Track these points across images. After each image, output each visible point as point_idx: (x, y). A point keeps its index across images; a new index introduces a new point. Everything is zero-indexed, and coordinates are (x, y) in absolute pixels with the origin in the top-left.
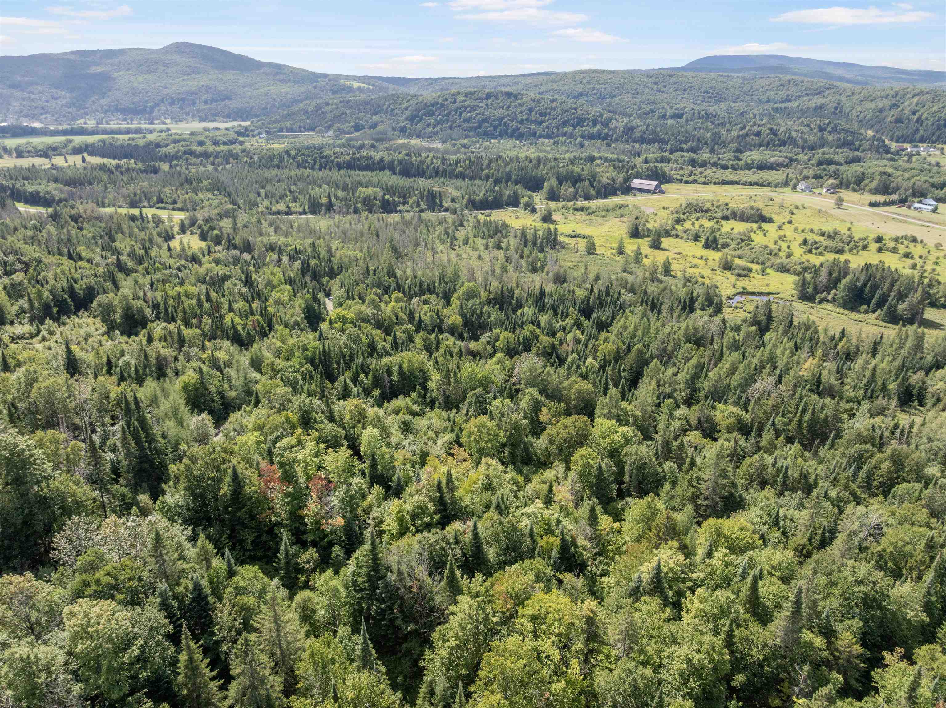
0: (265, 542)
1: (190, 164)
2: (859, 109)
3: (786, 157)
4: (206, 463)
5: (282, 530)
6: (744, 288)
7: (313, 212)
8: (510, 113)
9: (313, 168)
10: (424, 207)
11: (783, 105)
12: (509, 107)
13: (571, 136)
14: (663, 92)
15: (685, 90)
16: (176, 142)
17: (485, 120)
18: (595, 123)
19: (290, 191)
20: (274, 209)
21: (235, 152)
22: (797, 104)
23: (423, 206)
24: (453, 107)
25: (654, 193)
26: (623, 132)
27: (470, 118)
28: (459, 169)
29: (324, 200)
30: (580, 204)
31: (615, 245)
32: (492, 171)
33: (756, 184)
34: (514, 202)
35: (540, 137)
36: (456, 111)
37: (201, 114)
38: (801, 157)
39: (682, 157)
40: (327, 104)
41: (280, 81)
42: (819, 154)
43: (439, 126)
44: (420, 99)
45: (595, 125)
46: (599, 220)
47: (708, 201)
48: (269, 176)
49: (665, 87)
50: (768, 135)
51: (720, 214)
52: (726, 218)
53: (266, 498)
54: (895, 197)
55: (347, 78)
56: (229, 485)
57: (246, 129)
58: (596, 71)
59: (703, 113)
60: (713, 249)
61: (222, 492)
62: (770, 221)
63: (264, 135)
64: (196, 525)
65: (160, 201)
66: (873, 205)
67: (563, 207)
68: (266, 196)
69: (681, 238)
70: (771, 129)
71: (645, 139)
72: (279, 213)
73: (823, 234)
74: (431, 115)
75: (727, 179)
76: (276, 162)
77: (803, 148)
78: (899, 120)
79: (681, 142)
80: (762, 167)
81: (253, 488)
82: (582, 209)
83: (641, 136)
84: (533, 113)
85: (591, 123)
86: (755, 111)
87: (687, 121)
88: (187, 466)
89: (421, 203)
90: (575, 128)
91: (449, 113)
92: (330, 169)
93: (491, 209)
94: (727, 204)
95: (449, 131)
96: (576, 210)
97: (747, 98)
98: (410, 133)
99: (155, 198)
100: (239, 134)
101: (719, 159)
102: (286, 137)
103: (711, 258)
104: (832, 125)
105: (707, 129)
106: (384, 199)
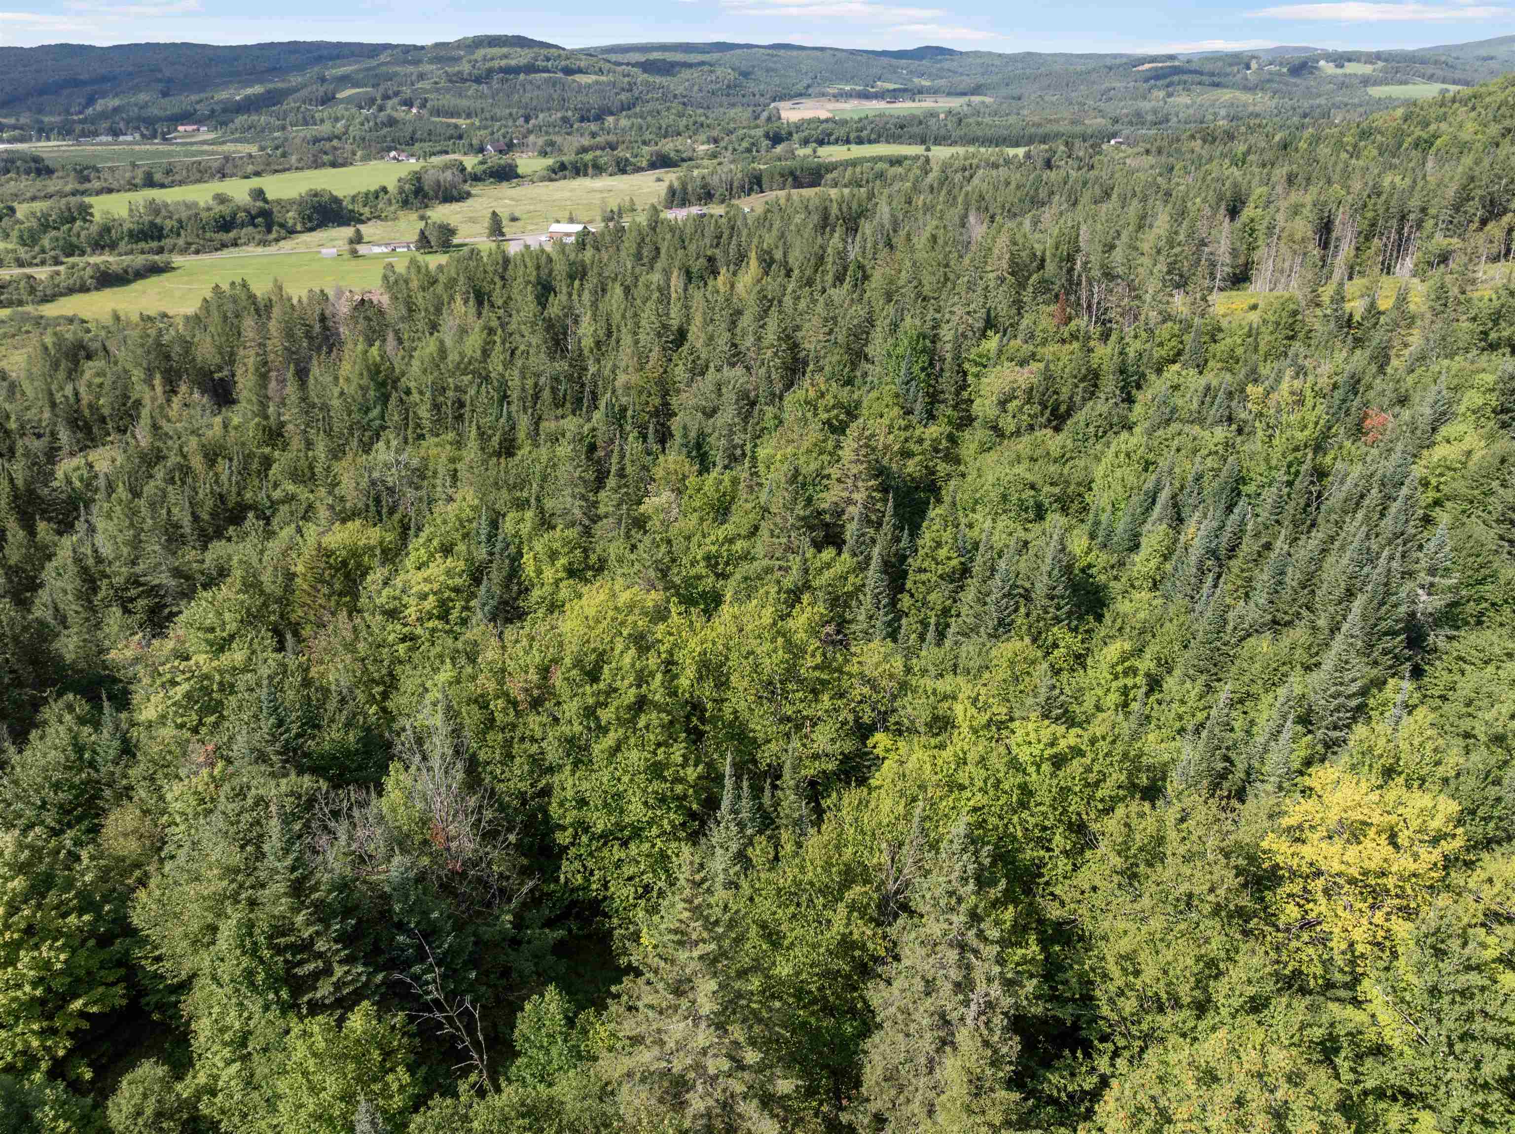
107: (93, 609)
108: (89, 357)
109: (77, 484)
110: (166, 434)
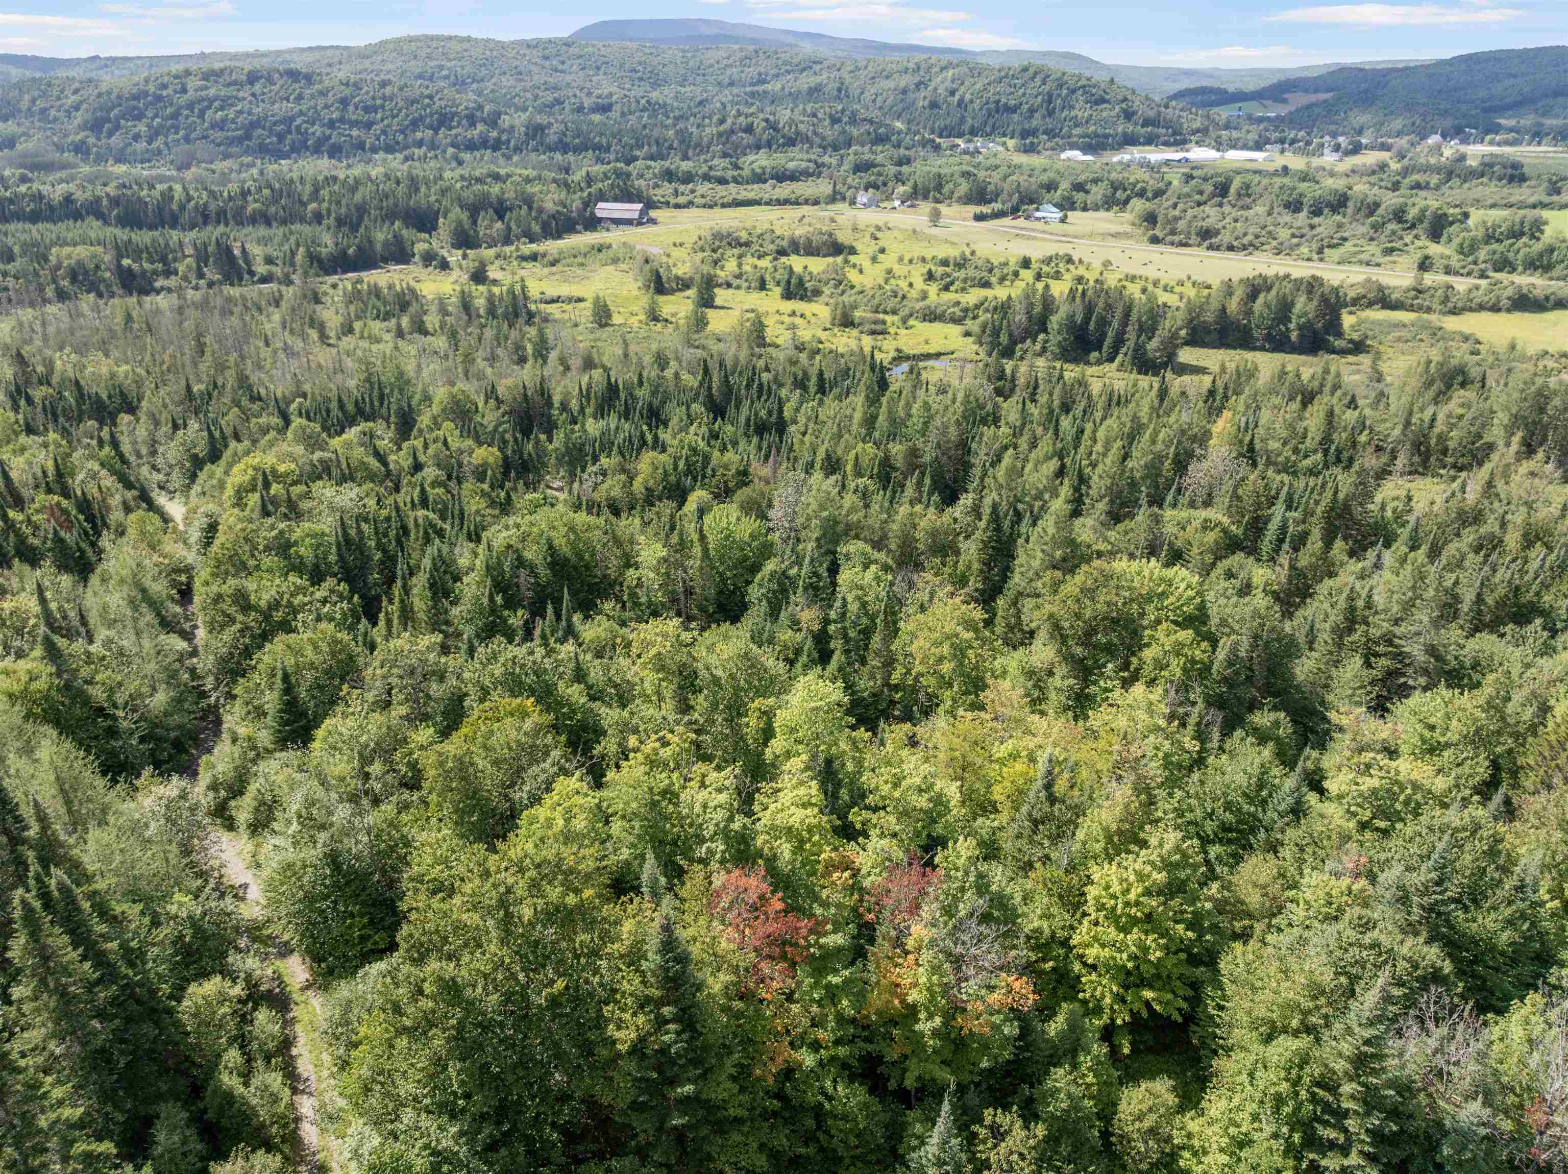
2: (873, 91)
3: (808, 161)
6: (896, 350)
8: (304, 108)
10: (216, 277)
11: (760, 88)
12: (300, 97)
13: (433, 146)
14: (562, 72)
15: (598, 68)
17: (255, 124)
18: (472, 121)
22: (779, 85)
23: (211, 274)
24: (183, 99)
25: (640, 224)
26: (527, 134)
27: (224, 120)
28: (253, 206)
30: (524, 250)
31: (638, 308)
32: (325, 205)
33: (786, 202)
34: (399, 254)
35: (374, 150)
36: (190, 108)
38: (826, 159)
39: (649, 168)
42: (852, 155)
43: (161, 139)
44: (104, 87)
45: (473, 124)
46: (580, 271)
47: (738, 229)
49: (563, 63)
50: (764, 130)
51: (772, 247)
52: (782, 252)
54: (997, 206)
58: (432, 38)
59: (643, 101)
60: (802, 299)
62: (853, 251)
66: (979, 218)
67: (498, 256)
69: (738, 287)
70: (766, 121)
71: (567, 145)
73: (945, 263)
74: (140, 117)
75: (740, 197)
77: (824, 148)
78: (934, 105)
79: (632, 148)
80: (782, 177)
82: (534, 257)
83: (561, 141)
84: (351, 108)
85: (464, 122)
87: (623, 114)
89: (207, 272)
90: (436, 130)
91: (177, 113)
93: (355, 270)
94: (772, 231)
95: (185, 147)
96: (524, 258)
97: (699, 79)
98: (98, 154)
101: (710, 168)
103: (808, 314)
104: (847, 113)
105: (665, 127)
106: (119, 266)
107: (1340, 646)
108: (1463, 385)
109: (1389, 514)
110: (1497, 495)
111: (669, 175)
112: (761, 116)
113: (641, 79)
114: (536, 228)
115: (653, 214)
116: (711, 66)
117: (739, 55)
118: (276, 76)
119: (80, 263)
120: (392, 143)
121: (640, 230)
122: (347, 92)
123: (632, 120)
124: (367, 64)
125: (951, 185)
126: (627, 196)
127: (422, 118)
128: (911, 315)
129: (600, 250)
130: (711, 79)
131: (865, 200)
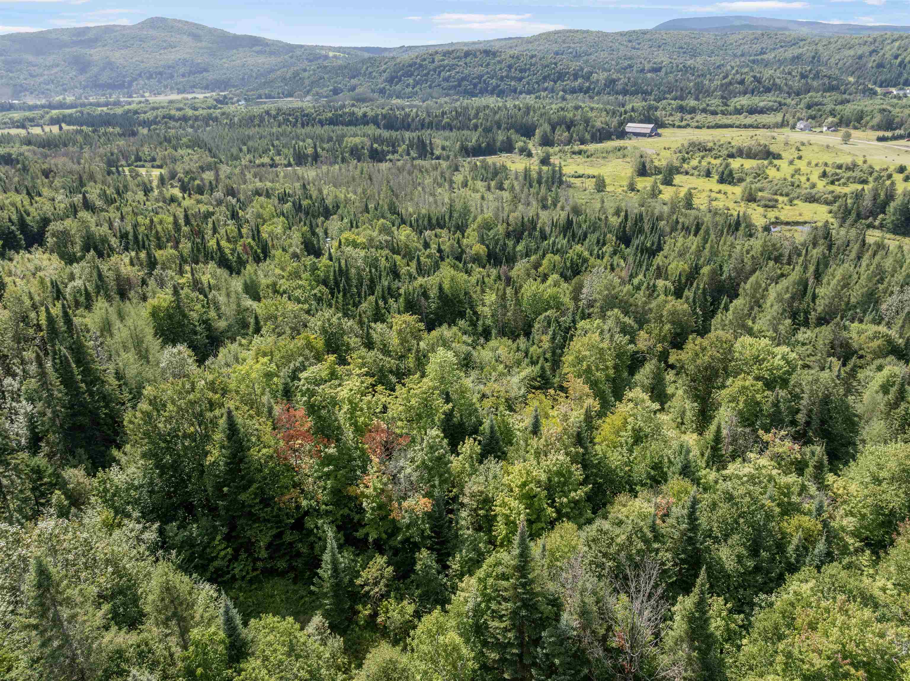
0: (291, 544)
1: (169, 128)
2: (837, 57)
3: (775, 102)
4: (180, 409)
5: (320, 522)
6: (776, 218)
7: (299, 164)
8: (489, 70)
9: (295, 125)
10: (415, 155)
11: (759, 58)
12: (488, 64)
13: (553, 91)
14: (638, 49)
15: (660, 47)
16: (154, 109)
17: (463, 79)
18: (576, 77)
19: (273, 145)
20: (257, 162)
21: (214, 115)
22: (773, 55)
23: (413, 154)
24: (432, 66)
25: (650, 136)
26: (605, 85)
27: (450, 76)
28: (446, 120)
29: (310, 151)
30: (576, 148)
31: (625, 183)
32: (480, 121)
33: (751, 126)
34: (508, 148)
35: (521, 93)
36: (435, 70)
37: (179, 86)
38: (788, 101)
39: (669, 104)
40: (305, 70)
41: (257, 52)
42: (807, 98)
43: (418, 86)
44: (398, 60)
45: (576, 79)
46: (601, 161)
47: (709, 141)
48: (251, 133)
49: (639, 44)
50: (751, 83)
51: (726, 152)
52: (731, 156)
53: (290, 468)
54: (898, 132)
55: (322, 48)
56: (222, 447)
57: (225, 97)
58: (570, 31)
59: (681, 66)
60: (729, 184)
61: (210, 459)
62: (778, 157)
63: (243, 102)
64: (165, 519)
65: (138, 159)
66: (881, 139)
67: (560, 151)
68: (249, 151)
69: (692, 175)
70: (754, 77)
71: (627, 91)
72: (263, 165)
73: (840, 167)
74: (410, 76)
75: (720, 123)
76: (257, 122)
77: (789, 94)
78: (880, 65)
79: (665, 93)
80: (752, 111)
81: (264, 451)
82: (580, 153)
83: (624, 88)
84: (513, 70)
85: (572, 77)
86: (733, 64)
87: (666, 73)
88: (147, 415)
89: (412, 152)
90: (555, 82)
91: (428, 73)
92: (313, 126)
93: (484, 155)
94: (730, 143)
95: (429, 90)
96: (574, 153)
97: (721, 52)
98: (389, 94)
99: (133, 157)
100: (218, 101)
101: (708, 105)
102: (265, 103)
103: (729, 192)
104: (814, 72)
105: (689, 81)
106: (372, 148)
111: (681, 109)
112: (752, 74)
113: (684, 53)
114: (587, 136)
115: (659, 131)
116: (732, 44)
117: (752, 37)
118: (478, 53)
119: (356, 145)
120: (531, 89)
121: (650, 140)
122: (513, 61)
123: (671, 78)
124: (530, 46)
125: (868, 118)
126: (647, 120)
127: (549, 75)
128: (798, 197)
129: (619, 150)
130: (730, 52)
131: (802, 126)
